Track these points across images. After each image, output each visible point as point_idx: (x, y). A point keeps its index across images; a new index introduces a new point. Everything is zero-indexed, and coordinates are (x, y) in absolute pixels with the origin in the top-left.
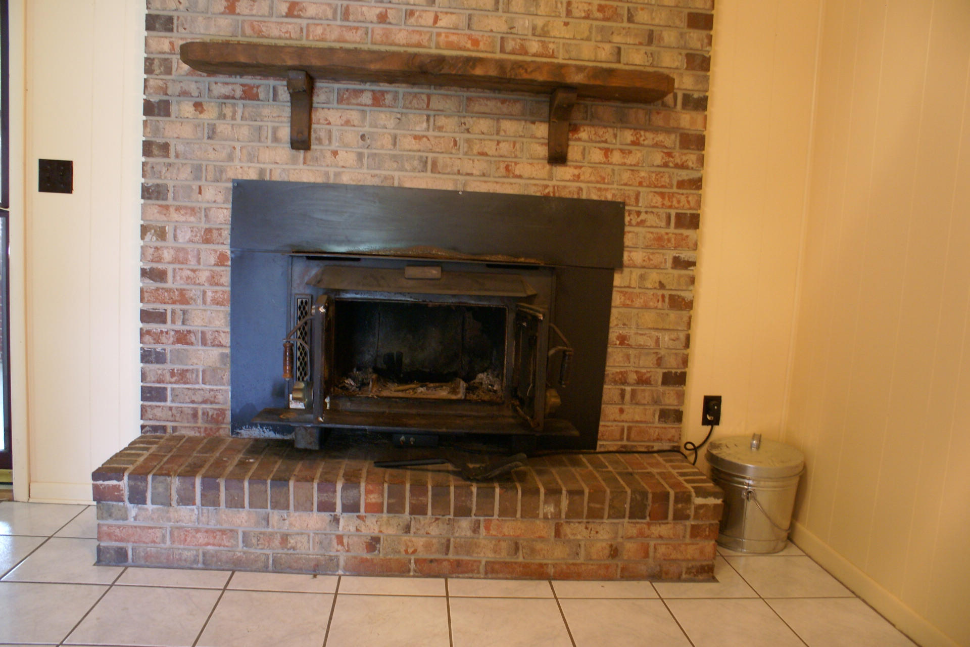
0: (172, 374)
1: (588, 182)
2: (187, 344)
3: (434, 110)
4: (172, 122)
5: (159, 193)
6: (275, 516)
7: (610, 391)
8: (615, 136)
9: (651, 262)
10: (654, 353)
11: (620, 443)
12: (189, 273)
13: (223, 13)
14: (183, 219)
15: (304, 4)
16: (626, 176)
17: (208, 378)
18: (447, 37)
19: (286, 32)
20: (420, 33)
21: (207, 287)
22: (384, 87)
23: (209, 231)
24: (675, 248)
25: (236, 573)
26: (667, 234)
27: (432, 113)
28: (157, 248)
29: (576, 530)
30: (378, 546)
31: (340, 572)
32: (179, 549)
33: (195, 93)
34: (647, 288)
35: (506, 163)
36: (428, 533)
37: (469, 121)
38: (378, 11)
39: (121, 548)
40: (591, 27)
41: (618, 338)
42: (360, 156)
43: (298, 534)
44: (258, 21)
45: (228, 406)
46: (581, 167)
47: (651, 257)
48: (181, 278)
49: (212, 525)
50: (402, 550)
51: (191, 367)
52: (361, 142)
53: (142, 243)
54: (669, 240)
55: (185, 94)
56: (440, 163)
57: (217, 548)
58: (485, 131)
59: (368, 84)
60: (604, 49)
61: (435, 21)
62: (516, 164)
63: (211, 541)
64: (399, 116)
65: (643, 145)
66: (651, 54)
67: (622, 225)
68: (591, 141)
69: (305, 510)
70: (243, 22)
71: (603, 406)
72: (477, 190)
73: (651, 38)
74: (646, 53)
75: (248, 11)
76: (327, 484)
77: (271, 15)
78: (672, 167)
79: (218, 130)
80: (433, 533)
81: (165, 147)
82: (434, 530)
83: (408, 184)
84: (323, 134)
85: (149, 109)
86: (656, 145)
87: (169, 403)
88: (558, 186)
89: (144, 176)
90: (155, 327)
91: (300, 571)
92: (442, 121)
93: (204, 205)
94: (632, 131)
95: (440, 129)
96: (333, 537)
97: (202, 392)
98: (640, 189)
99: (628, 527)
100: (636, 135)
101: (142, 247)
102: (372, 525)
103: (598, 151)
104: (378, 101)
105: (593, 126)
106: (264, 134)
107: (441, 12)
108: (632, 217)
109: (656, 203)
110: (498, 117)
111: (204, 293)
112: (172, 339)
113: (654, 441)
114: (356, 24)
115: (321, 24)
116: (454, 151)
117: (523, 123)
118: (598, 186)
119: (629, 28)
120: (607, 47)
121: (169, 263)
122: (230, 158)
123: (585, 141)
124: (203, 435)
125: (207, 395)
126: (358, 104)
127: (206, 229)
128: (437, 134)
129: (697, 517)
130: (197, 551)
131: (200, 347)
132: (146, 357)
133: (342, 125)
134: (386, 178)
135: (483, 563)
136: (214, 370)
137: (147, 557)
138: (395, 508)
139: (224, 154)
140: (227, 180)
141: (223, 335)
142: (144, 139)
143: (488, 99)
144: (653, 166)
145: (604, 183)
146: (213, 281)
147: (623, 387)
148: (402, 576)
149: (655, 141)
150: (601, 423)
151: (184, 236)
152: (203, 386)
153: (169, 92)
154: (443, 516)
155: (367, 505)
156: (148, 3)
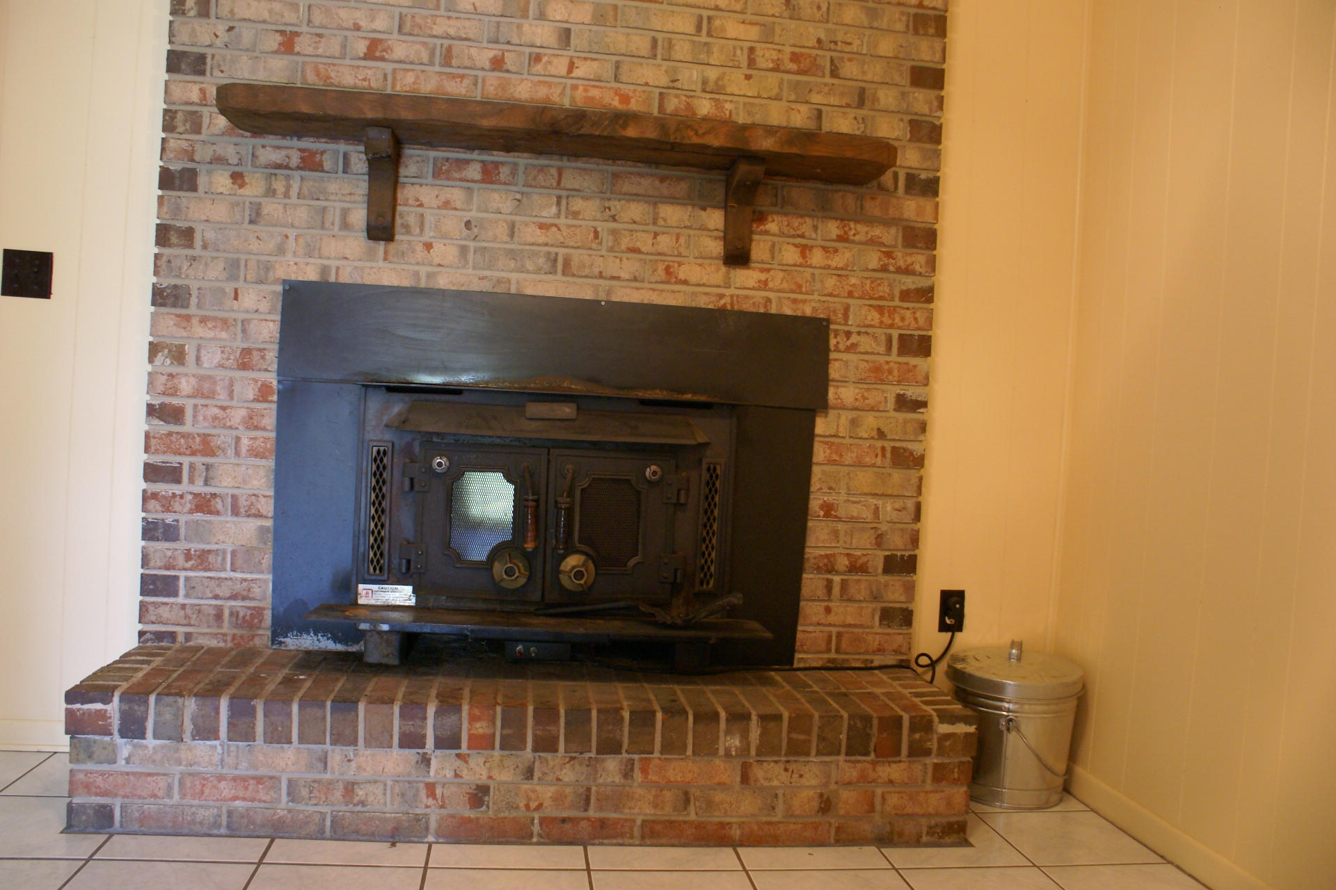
0: (188, 556)
1: (779, 291)
2: (210, 513)
3: (567, 190)
4: (200, 199)
5: (176, 297)
6: (336, 755)
7: (811, 582)
8: (815, 228)
9: (867, 401)
10: (872, 528)
11: (826, 656)
12: (216, 411)
13: (276, 52)
14: (211, 334)
15: (390, 42)
16: (831, 283)
17: (239, 562)
18: (586, 90)
19: (364, 80)
20: (550, 85)
21: (241, 431)
22: (498, 156)
23: (247, 352)
24: (899, 382)
25: (277, 840)
26: (887, 363)
27: (564, 193)
28: (171, 375)
29: (771, 773)
30: (486, 799)
31: (431, 838)
32: (192, 806)
33: (234, 161)
34: (861, 438)
35: (666, 263)
36: (558, 780)
37: (616, 205)
38: (491, 54)
39: (104, 806)
40: (781, 83)
41: (822, 507)
42: (463, 250)
43: (370, 782)
44: (324, 64)
45: (267, 603)
46: (768, 270)
47: (866, 394)
48: (205, 418)
49: (243, 770)
50: (522, 805)
51: (214, 547)
52: (465, 232)
53: (149, 368)
54: (890, 372)
55: (218, 160)
56: (575, 263)
57: (249, 804)
58: (638, 219)
59: (477, 152)
60: (799, 111)
61: (570, 70)
62: (680, 264)
63: (241, 794)
64: (518, 196)
65: (853, 242)
66: (863, 119)
67: (827, 350)
68: (782, 234)
69: (381, 746)
70: (304, 63)
71: (802, 603)
72: (626, 299)
73: (862, 99)
74: (855, 118)
75: (311, 49)
76: (413, 709)
77: (343, 56)
78: (893, 272)
79: (265, 211)
80: (566, 779)
81: (188, 235)
82: (568, 775)
83: (529, 291)
84: (412, 220)
85: (167, 180)
86: (872, 242)
87: (181, 599)
88: (738, 296)
89: (156, 273)
90: (165, 488)
91: (371, 837)
92: (577, 204)
93: (241, 316)
94: (839, 222)
95: (575, 215)
96: (422, 786)
97: (230, 583)
98: (849, 301)
99: (845, 767)
100: (843, 227)
101: (150, 374)
102: (478, 768)
103: (792, 248)
104: (489, 175)
105: (785, 214)
106: (329, 217)
107: (579, 57)
108: (839, 339)
109: (872, 320)
110: (655, 200)
111: (238, 439)
112: (188, 506)
113: (874, 652)
114: (461, 71)
115: (413, 70)
116: (594, 246)
117: (690, 208)
118: (793, 296)
119: (833, 84)
120: (804, 108)
121: (189, 397)
122: (281, 250)
123: (774, 235)
124: (230, 645)
125: (238, 587)
126: (462, 180)
127: (243, 349)
128: (571, 222)
129: (941, 751)
130: (219, 808)
131: (230, 518)
132: (150, 531)
133: (439, 208)
134: (499, 281)
135: (639, 822)
136: (249, 551)
137: (143, 819)
138: (512, 743)
139: (271, 245)
140: (275, 282)
141: (263, 500)
142: (158, 221)
143: (641, 175)
144: (867, 270)
145: (801, 293)
146: (251, 423)
147: (829, 576)
148: (522, 844)
149: (869, 236)
150: (800, 628)
151: (211, 358)
152: (233, 574)
153: (197, 158)
154: (581, 753)
155: (471, 738)
156: (172, 35)
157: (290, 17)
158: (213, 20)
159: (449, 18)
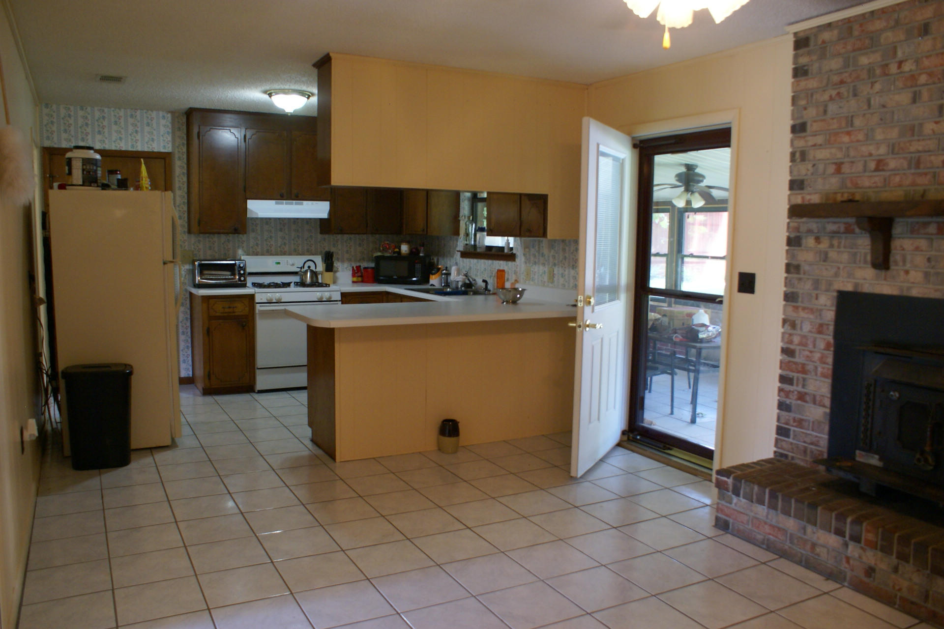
0: (794, 420)
2: (804, 401)
4: (802, 250)
5: (793, 298)
6: (810, 529)
12: (807, 353)
13: (833, 174)
14: (806, 316)
15: (887, 160)
17: (815, 427)
19: (874, 183)
21: (818, 364)
23: (821, 325)
28: (790, 335)
30: (873, 574)
31: (846, 584)
32: (755, 532)
36: (910, 579)
39: (727, 521)
42: (927, 275)
43: (822, 546)
44: (855, 177)
45: (825, 450)
48: (803, 356)
49: (774, 523)
50: (892, 585)
51: (806, 418)
52: (927, 264)
53: (782, 330)
55: (810, 231)
57: (775, 539)
59: (934, 218)
63: (772, 533)
69: (826, 530)
70: (846, 178)
75: (849, 170)
76: (841, 517)
77: (865, 171)
79: (830, 255)
80: (914, 580)
81: (797, 268)
82: (917, 578)
84: (899, 258)
85: (790, 242)
87: (791, 440)
89: (786, 286)
90: (787, 387)
91: (820, 573)
93: (819, 307)
96: (844, 556)
97: (810, 437)
101: (782, 333)
102: (871, 557)
104: (941, 231)
106: (858, 258)
111: (816, 368)
112: (795, 397)
114: (926, 171)
115: (899, 174)
121: (797, 345)
122: (836, 275)
124: (809, 466)
125: (814, 439)
126: (925, 234)
130: (765, 537)
131: (812, 405)
132: (782, 406)
133: (913, 250)
136: (819, 422)
137: (739, 531)
138: (886, 550)
139: (833, 272)
140: (834, 291)
141: (826, 399)
142: (787, 261)
146: (822, 360)
148: (890, 606)
151: (807, 327)
152: (812, 433)
153: (801, 231)
154: (924, 569)
155: (866, 540)
156: (791, 172)
157: (840, 155)
158: (807, 162)
159: (919, 140)
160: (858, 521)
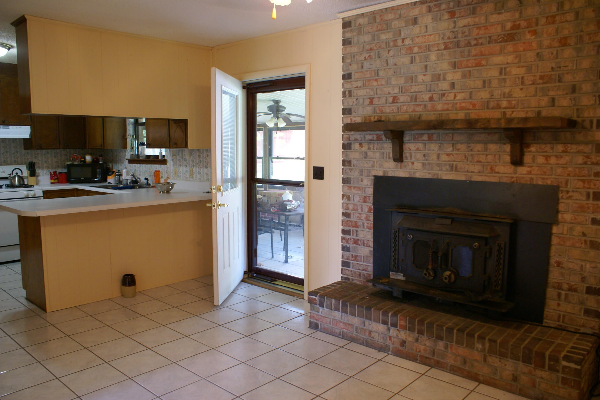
0: (352, 257)
1: (536, 175)
2: (358, 244)
3: (455, 141)
4: (352, 151)
5: (348, 181)
6: (367, 322)
7: (551, 292)
8: (552, 148)
9: (577, 220)
10: (579, 274)
11: (558, 323)
12: (358, 215)
13: (368, 105)
14: (356, 192)
15: (399, 97)
16: (559, 171)
17: (365, 260)
18: (460, 104)
19: (392, 110)
20: (448, 104)
21: (365, 221)
22: (433, 131)
23: (365, 197)
24: (593, 212)
25: (351, 343)
26: (587, 204)
27: (454, 142)
28: (347, 204)
29: (494, 360)
30: (405, 345)
31: (390, 353)
32: (334, 328)
33: (360, 140)
34: (574, 236)
35: (491, 166)
36: (425, 344)
37: (472, 145)
38: (429, 96)
39: (317, 323)
40: (537, 88)
41: (556, 262)
42: (423, 164)
43: (375, 332)
44: (381, 106)
45: (372, 273)
46: (531, 167)
47: (576, 217)
48: (356, 217)
49: (345, 321)
50: (415, 349)
51: (359, 255)
52: (424, 158)
53: (342, 202)
54: (588, 208)
55: (356, 140)
56: (459, 166)
57: (346, 331)
58: (480, 150)
59: (426, 131)
60: (544, 100)
61: (455, 98)
62: (496, 166)
63: (345, 327)
64: (440, 145)
65: (570, 152)
66: (574, 99)
67: (558, 199)
68: (537, 152)
69: (377, 322)
70: (376, 107)
71: (547, 300)
72: (477, 180)
73: (574, 89)
74: (570, 99)
75: (377, 102)
76: (385, 313)
77: (387, 103)
78: (590, 165)
79: (368, 155)
80: (427, 345)
81: (350, 162)
82: (428, 343)
83: (444, 178)
84: (408, 155)
85: (344, 147)
86: (579, 152)
87: (351, 269)
88: (519, 177)
89: (343, 174)
90: (347, 237)
91: (374, 348)
92: (459, 146)
93: (364, 186)
94: (563, 145)
95: (458, 150)
96: (388, 336)
97: (362, 266)
98: (568, 178)
99: (522, 367)
100: (565, 147)
101: (342, 203)
102: (403, 335)
103: (541, 157)
104: (430, 139)
105: (538, 143)
106: (385, 156)
107: (457, 92)
108: (563, 194)
109: (579, 186)
110: (486, 143)
111: (364, 223)
112: (352, 242)
113: (580, 326)
114: (420, 103)
115: (406, 105)
116: (465, 161)
117: (499, 144)
118: (543, 176)
119: (559, 86)
120: (546, 98)
121: (352, 210)
122: (373, 166)
123: (534, 152)
124: (362, 284)
125: (365, 267)
126: (421, 140)
127: (364, 197)
128: (457, 152)
129: (563, 372)
130: (341, 330)
131: (363, 247)
132: (344, 248)
133: (415, 150)
134: (434, 175)
135: (449, 365)
136: (367, 257)
137: (324, 329)
138: (411, 330)
139: (370, 165)
140: (372, 176)
141: (370, 242)
142: (343, 159)
143: (481, 133)
144: (577, 164)
145: (546, 175)
146: (367, 219)
147: (560, 291)
148: (414, 361)
149: (578, 150)
150: (546, 310)
151: (357, 199)
152: (363, 263)
153: (351, 140)
154: (432, 337)
155: (400, 325)
156: (343, 104)
157: (372, 93)
158: (353, 97)
159: (416, 85)
160: (395, 314)
